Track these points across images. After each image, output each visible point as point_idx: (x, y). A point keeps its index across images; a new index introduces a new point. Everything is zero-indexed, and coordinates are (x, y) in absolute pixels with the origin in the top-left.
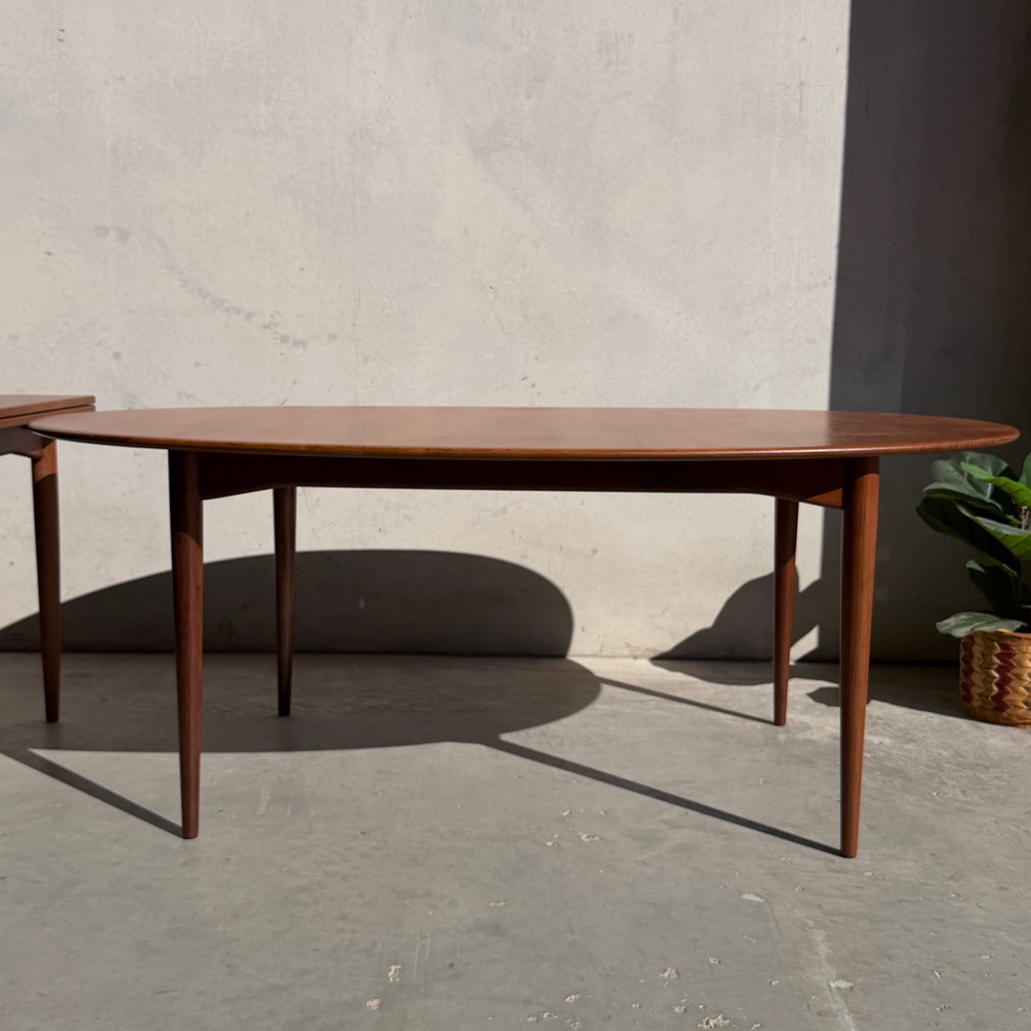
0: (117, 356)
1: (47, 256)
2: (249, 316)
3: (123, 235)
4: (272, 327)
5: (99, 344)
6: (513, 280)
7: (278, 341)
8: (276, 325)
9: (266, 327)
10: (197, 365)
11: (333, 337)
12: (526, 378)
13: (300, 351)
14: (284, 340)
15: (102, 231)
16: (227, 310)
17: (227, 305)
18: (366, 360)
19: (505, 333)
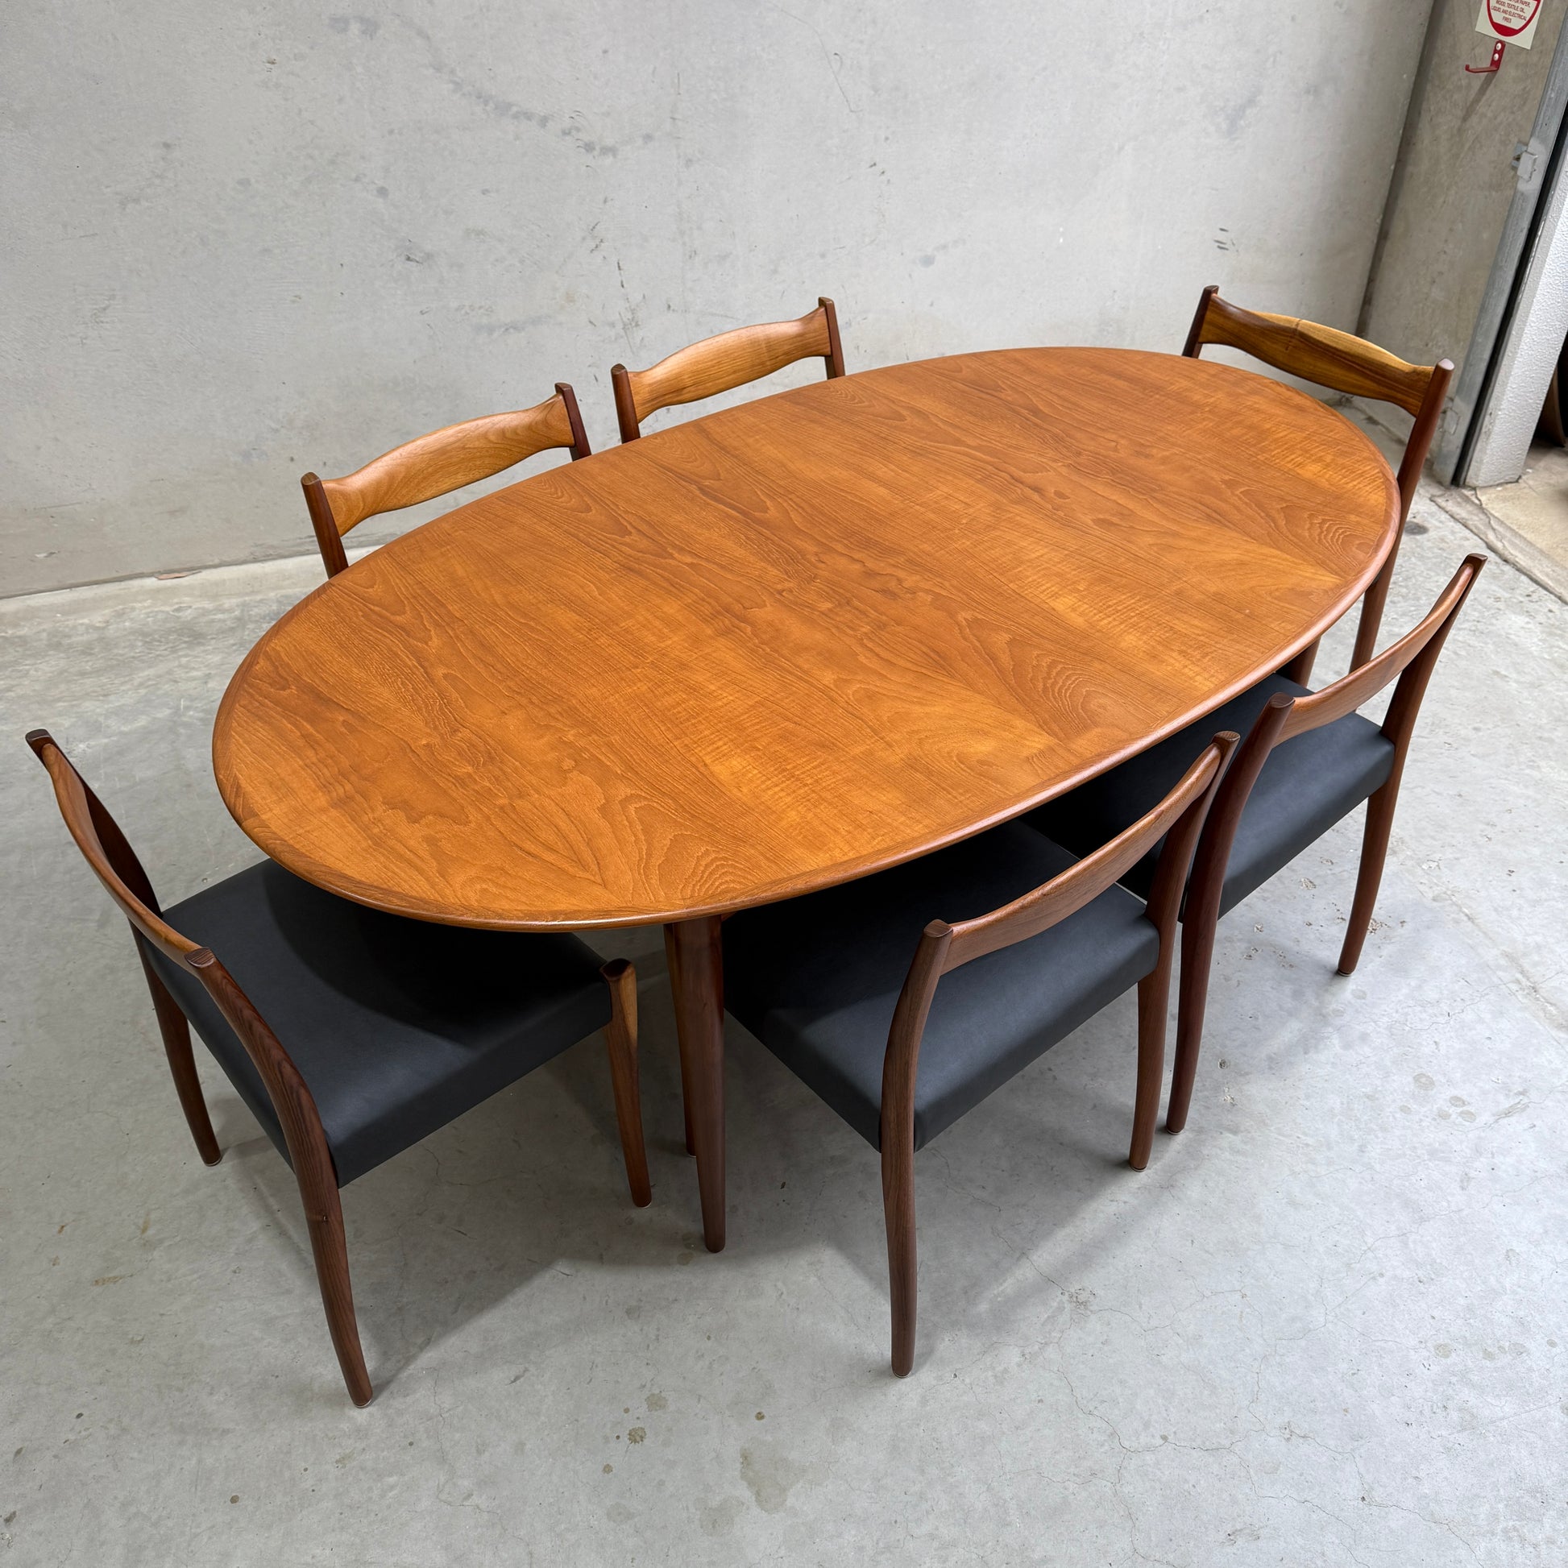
0: (382, 192)
1: (269, 65)
2: (544, 121)
3: (370, 27)
4: (574, 132)
5: (357, 180)
6: (861, 42)
7: (583, 150)
8: (578, 130)
9: (566, 133)
10: (485, 192)
11: (648, 138)
12: (875, 164)
13: (609, 160)
14: (589, 147)
15: (339, 24)
16: (516, 116)
17: (514, 109)
18: (689, 162)
19: (852, 111)
